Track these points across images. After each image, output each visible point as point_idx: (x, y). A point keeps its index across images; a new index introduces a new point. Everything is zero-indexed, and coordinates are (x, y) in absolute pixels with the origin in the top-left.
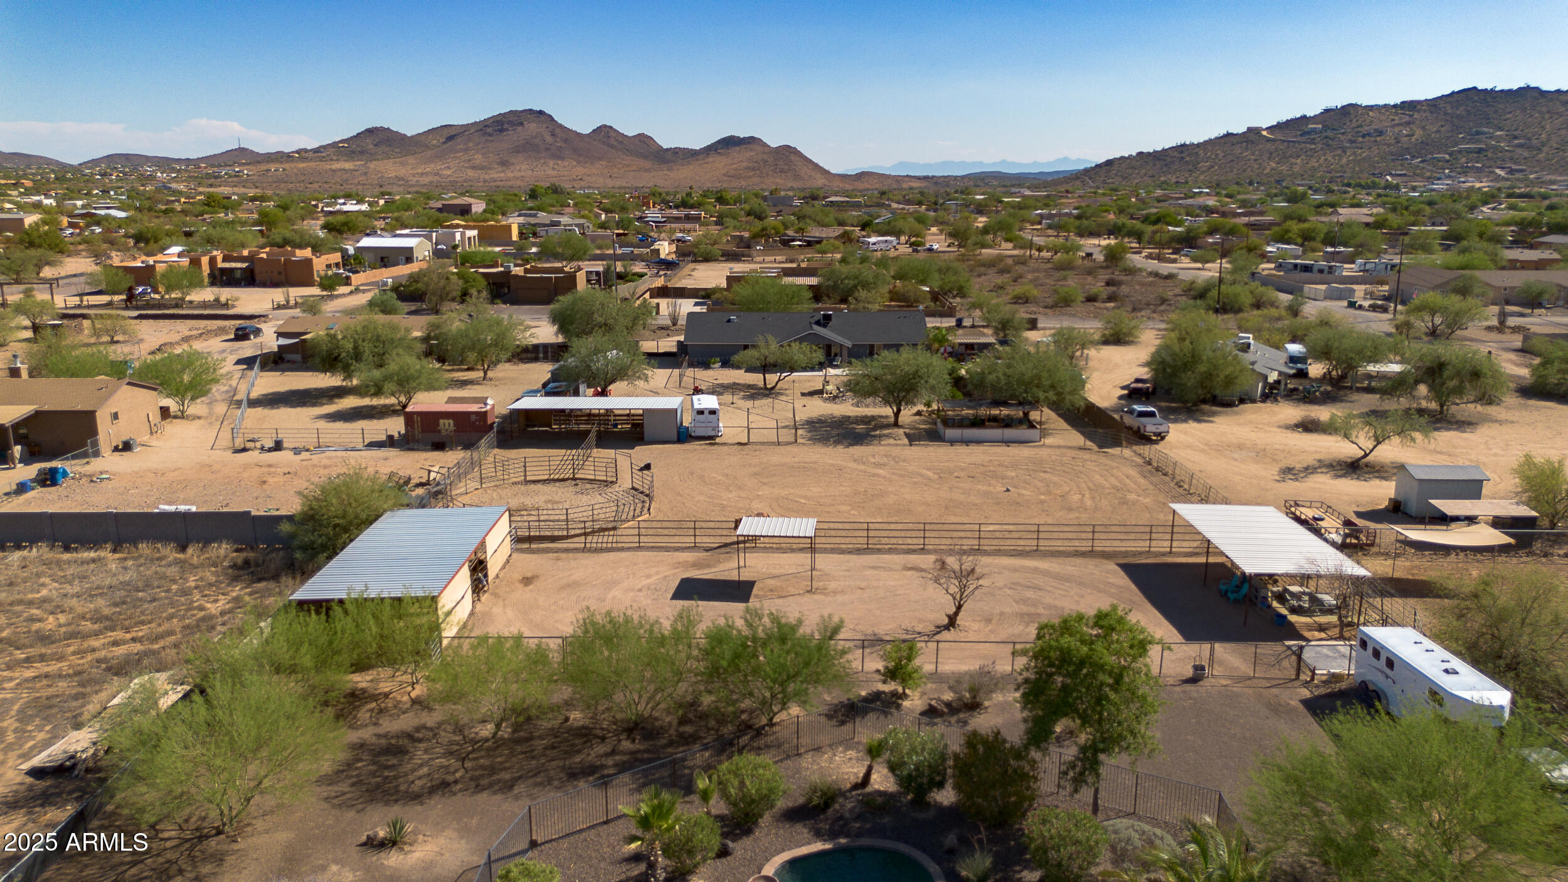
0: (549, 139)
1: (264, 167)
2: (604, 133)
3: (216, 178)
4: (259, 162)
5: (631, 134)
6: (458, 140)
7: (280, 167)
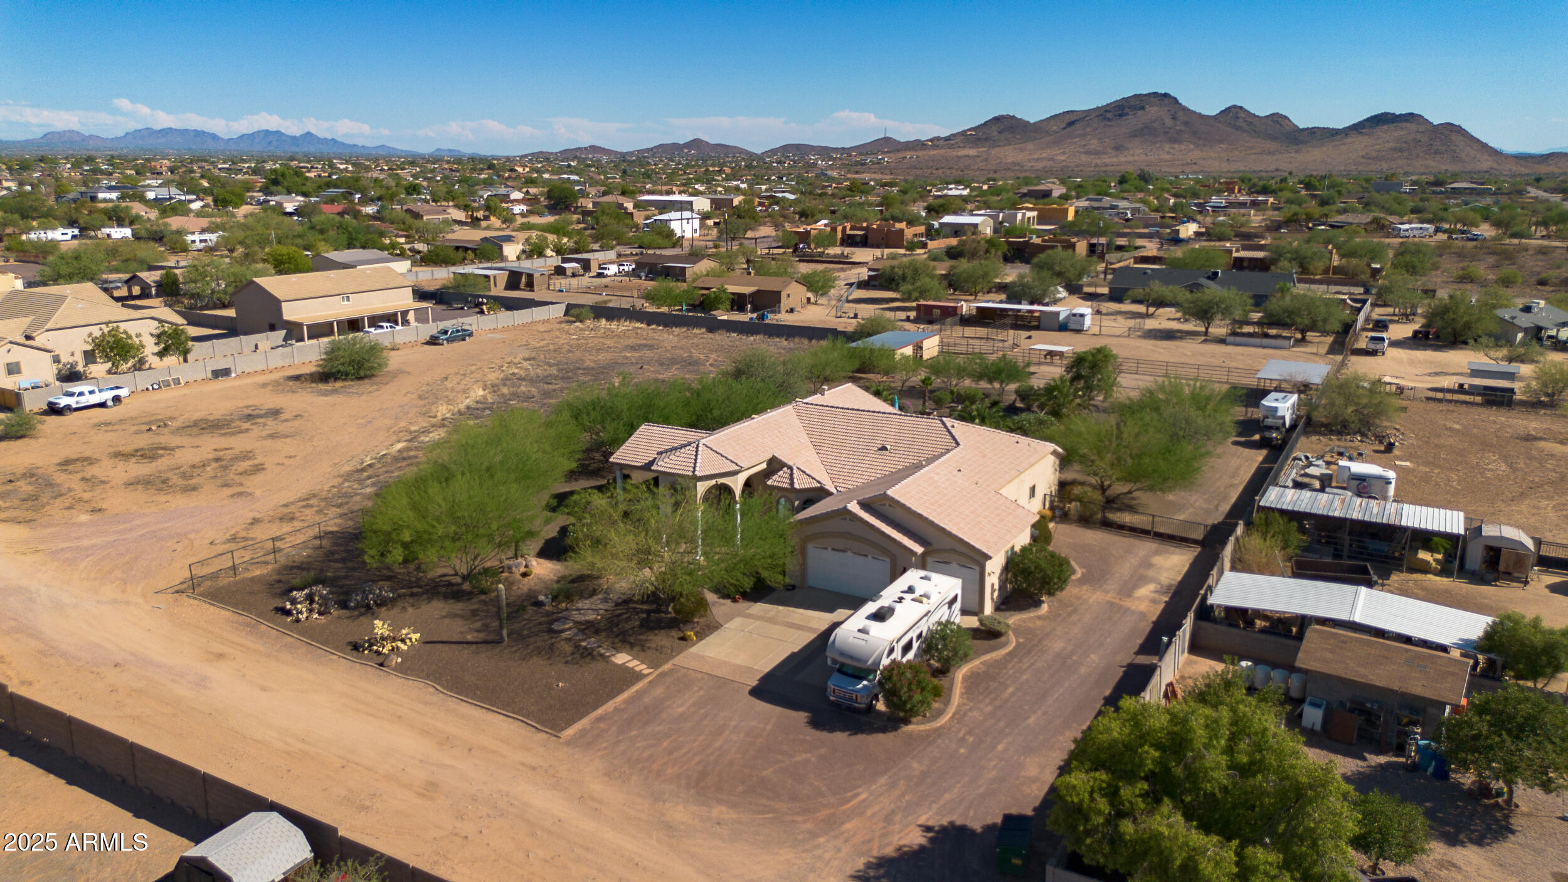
0: (1169, 122)
1: (901, 155)
2: (1234, 113)
3: (863, 165)
4: (898, 151)
5: (1262, 113)
6: (1078, 125)
7: (914, 154)
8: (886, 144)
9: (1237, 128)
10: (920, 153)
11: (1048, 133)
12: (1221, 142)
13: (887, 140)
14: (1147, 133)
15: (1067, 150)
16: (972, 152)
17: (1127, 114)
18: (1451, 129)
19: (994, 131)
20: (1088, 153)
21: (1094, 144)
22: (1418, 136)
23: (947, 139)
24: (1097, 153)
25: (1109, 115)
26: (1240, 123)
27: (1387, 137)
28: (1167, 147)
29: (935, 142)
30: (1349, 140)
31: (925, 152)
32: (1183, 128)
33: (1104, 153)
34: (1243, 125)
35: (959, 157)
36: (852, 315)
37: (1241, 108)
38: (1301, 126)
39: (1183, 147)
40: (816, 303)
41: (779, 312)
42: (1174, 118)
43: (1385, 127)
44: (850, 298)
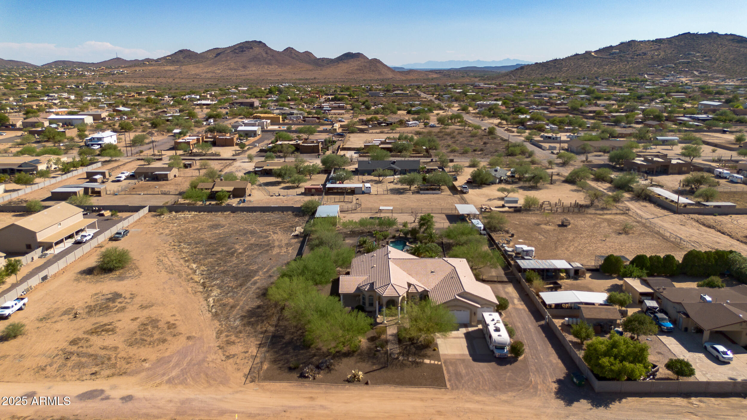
0: (265, 55)
1: (133, 69)
2: (289, 51)
5: (302, 51)
6: (222, 55)
7: (141, 69)
9: (293, 58)
12: (288, 65)
13: (119, 59)
14: (255, 60)
16: (172, 68)
17: (245, 51)
18: (376, 61)
19: (181, 57)
20: (230, 69)
21: (233, 65)
22: (365, 64)
23: (157, 61)
24: (235, 69)
25: (237, 51)
26: (293, 55)
31: (146, 68)
37: (292, 48)
38: (318, 57)
43: (351, 59)
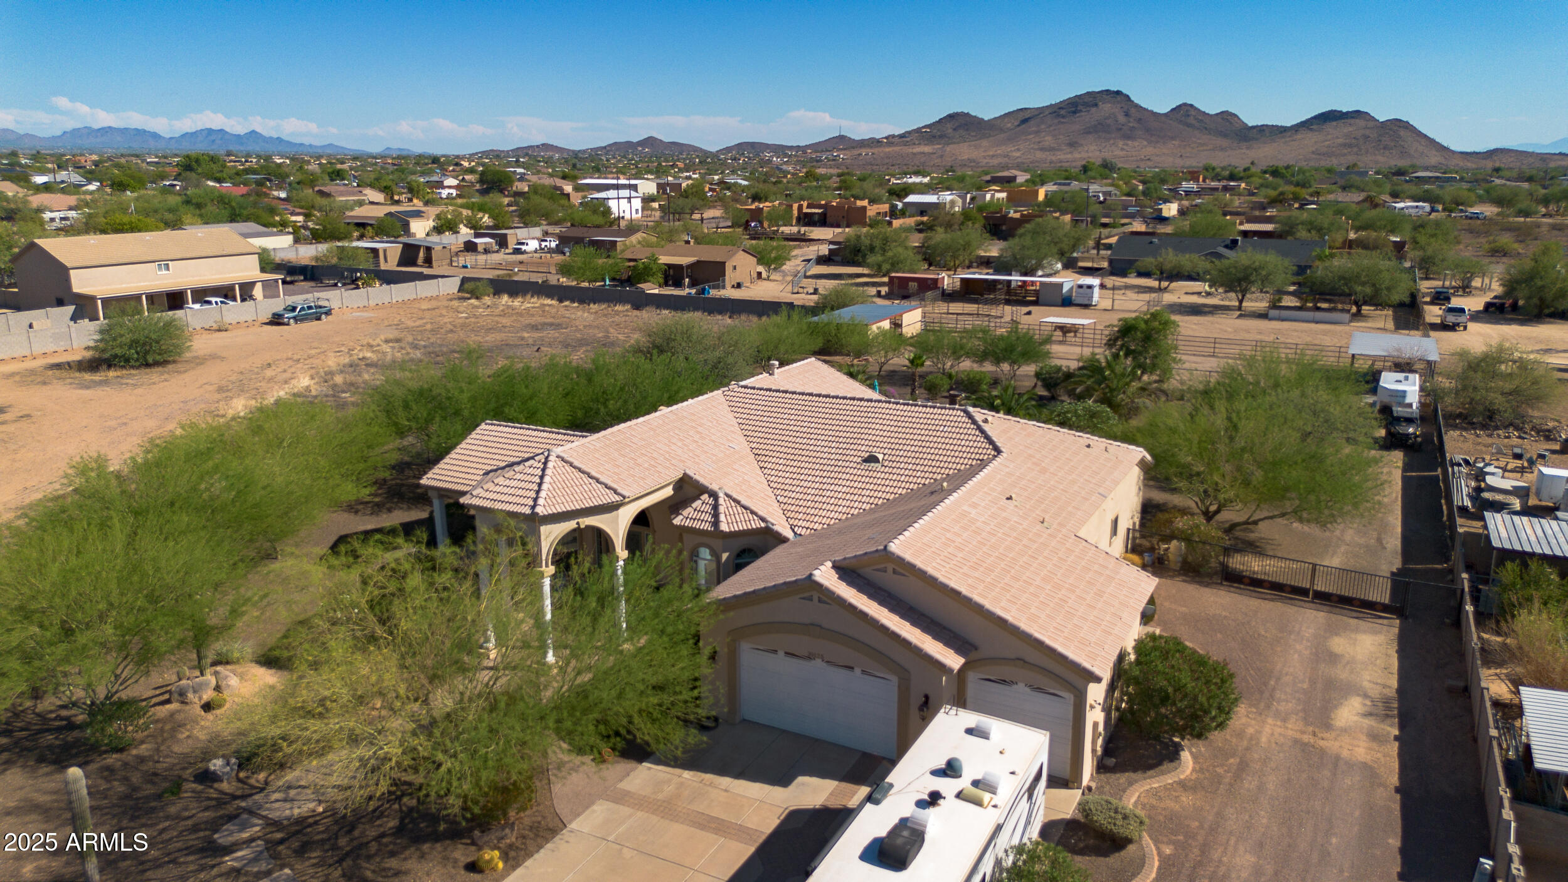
0: (1122, 119)
1: (857, 151)
2: (1184, 112)
3: (818, 160)
4: (853, 147)
5: (1212, 112)
6: (1032, 122)
7: (870, 151)
8: (841, 141)
9: (1189, 125)
10: (876, 150)
11: (1002, 130)
12: (1173, 138)
13: (842, 138)
14: (1100, 129)
15: (1021, 147)
16: (927, 149)
17: (1081, 111)
18: (1399, 126)
19: (949, 128)
20: (1042, 149)
21: (1048, 140)
22: (1367, 132)
23: (902, 136)
24: (1051, 149)
25: (1063, 112)
26: (1191, 120)
27: (1336, 133)
28: (1121, 143)
29: (891, 139)
30: (1299, 136)
31: (880, 150)
32: (1136, 125)
33: (1058, 150)
34: (1194, 122)
35: (914, 154)
36: (812, 291)
37: (1191, 106)
38: (1250, 125)
39: (1136, 144)
40: (768, 279)
41: (724, 287)
42: (1127, 115)
43: (1334, 123)
44: (808, 274)
